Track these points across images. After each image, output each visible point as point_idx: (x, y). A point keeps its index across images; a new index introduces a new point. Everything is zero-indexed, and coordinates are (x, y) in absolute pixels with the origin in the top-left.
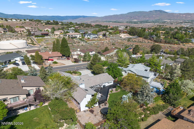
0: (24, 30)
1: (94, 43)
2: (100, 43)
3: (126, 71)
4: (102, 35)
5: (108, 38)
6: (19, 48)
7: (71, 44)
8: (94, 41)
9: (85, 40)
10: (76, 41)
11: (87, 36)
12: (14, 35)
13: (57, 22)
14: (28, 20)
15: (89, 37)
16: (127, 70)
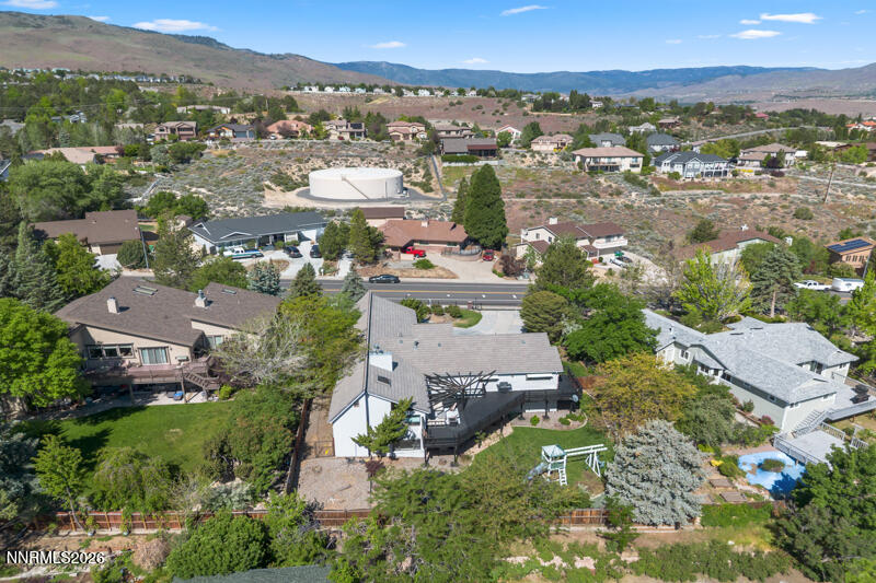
0: (419, 131)
1: (693, 200)
2: (726, 201)
3: (687, 348)
4: (758, 163)
5: (787, 181)
6: (371, 197)
7: (574, 197)
8: (699, 192)
9: (651, 185)
10: (605, 185)
11: (672, 165)
12: (374, 150)
13: (583, 101)
14: (474, 93)
15: (678, 168)
16: (688, 345)
